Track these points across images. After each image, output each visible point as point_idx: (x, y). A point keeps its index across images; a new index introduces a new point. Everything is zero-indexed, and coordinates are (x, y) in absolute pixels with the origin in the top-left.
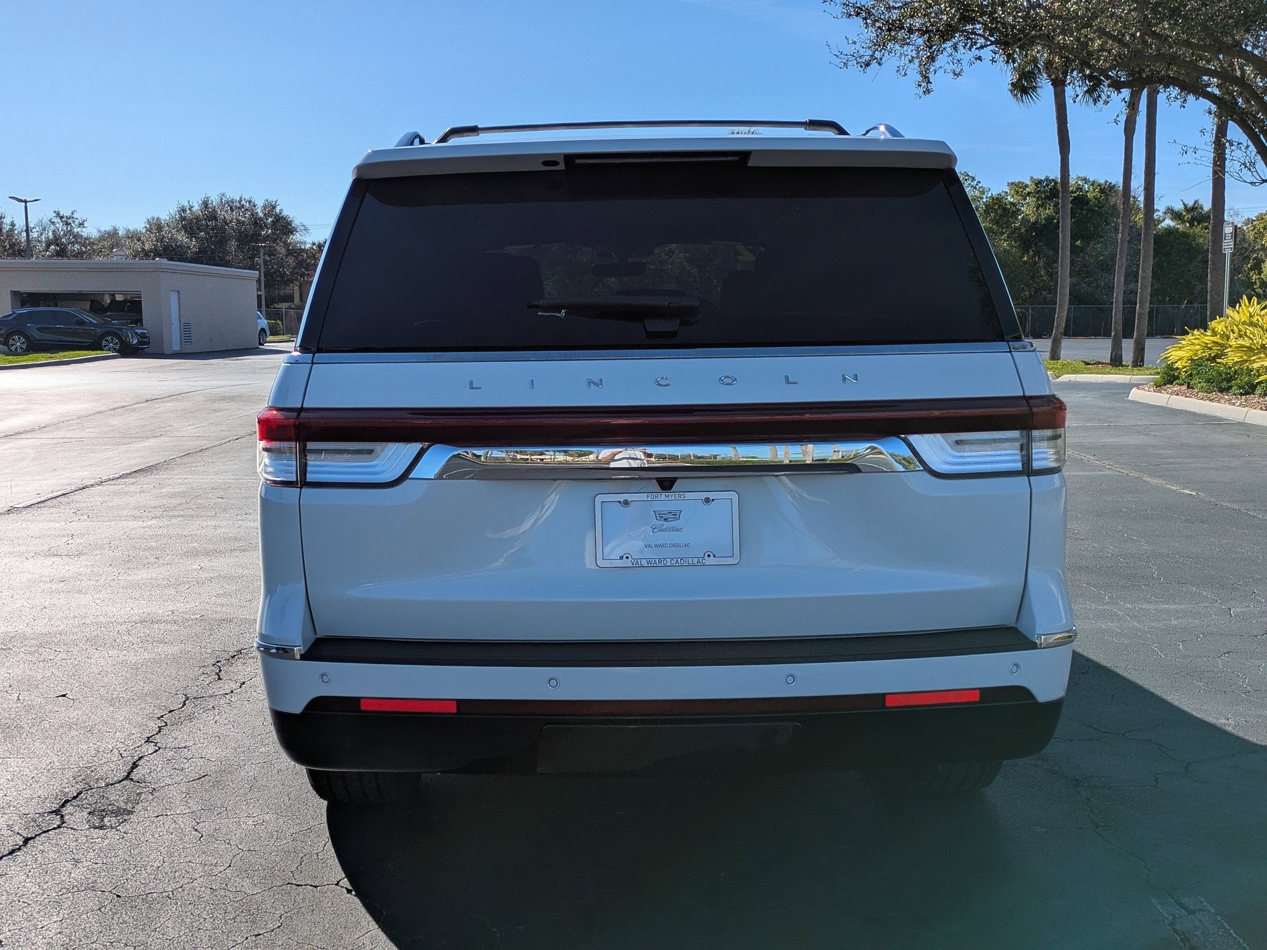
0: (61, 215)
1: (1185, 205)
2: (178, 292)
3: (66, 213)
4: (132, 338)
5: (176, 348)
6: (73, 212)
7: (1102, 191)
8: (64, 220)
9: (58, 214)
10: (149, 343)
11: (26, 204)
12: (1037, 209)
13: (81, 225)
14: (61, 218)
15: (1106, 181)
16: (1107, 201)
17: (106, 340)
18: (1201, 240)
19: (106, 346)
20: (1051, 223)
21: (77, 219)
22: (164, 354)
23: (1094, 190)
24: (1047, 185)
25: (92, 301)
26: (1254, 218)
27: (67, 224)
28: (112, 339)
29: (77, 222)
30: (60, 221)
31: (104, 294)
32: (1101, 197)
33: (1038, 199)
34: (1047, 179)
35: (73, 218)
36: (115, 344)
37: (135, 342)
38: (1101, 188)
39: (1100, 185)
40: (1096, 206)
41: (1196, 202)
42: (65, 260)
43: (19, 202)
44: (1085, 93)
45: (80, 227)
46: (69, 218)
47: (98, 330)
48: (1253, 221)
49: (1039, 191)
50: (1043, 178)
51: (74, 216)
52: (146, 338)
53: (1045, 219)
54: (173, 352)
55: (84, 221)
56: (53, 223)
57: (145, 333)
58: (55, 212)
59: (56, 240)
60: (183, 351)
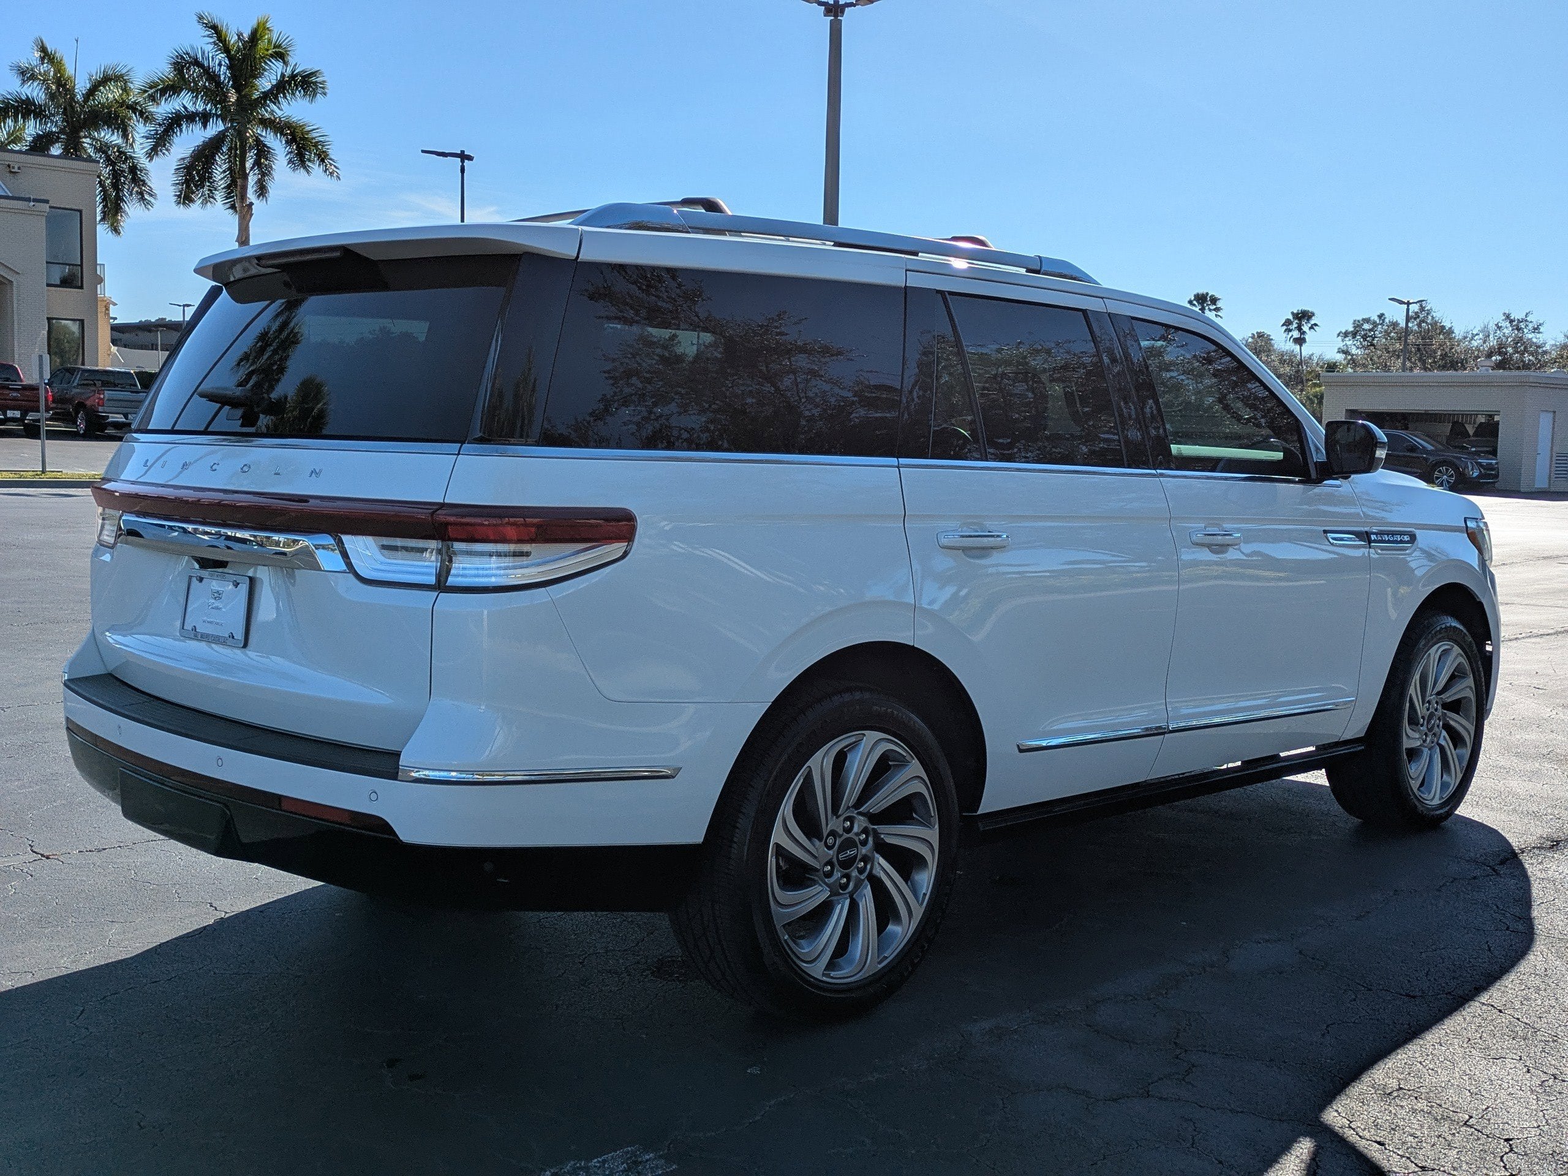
0: (1512, 318)
2: (1554, 412)
3: (1517, 315)
4: (1472, 469)
5: (1541, 483)
6: (1527, 314)
8: (1514, 323)
9: (1508, 317)
10: (1496, 476)
11: (1408, 306)
13: (1536, 329)
14: (1511, 321)
17: (1440, 471)
19: (1437, 478)
21: (1531, 322)
22: (1519, 492)
25: (1455, 423)
27: (1519, 329)
28: (1447, 470)
29: (1531, 326)
30: (1509, 325)
31: (1477, 415)
35: (1526, 321)
36: (1450, 476)
37: (1475, 474)
42: (1507, 373)
43: (1401, 304)
45: (1534, 332)
46: (1522, 322)
47: (1431, 458)
51: (1528, 319)
52: (1493, 469)
54: (1533, 490)
55: (1540, 325)
56: (1499, 328)
57: (1491, 464)
58: (1505, 314)
59: (1500, 349)
60: (1553, 489)
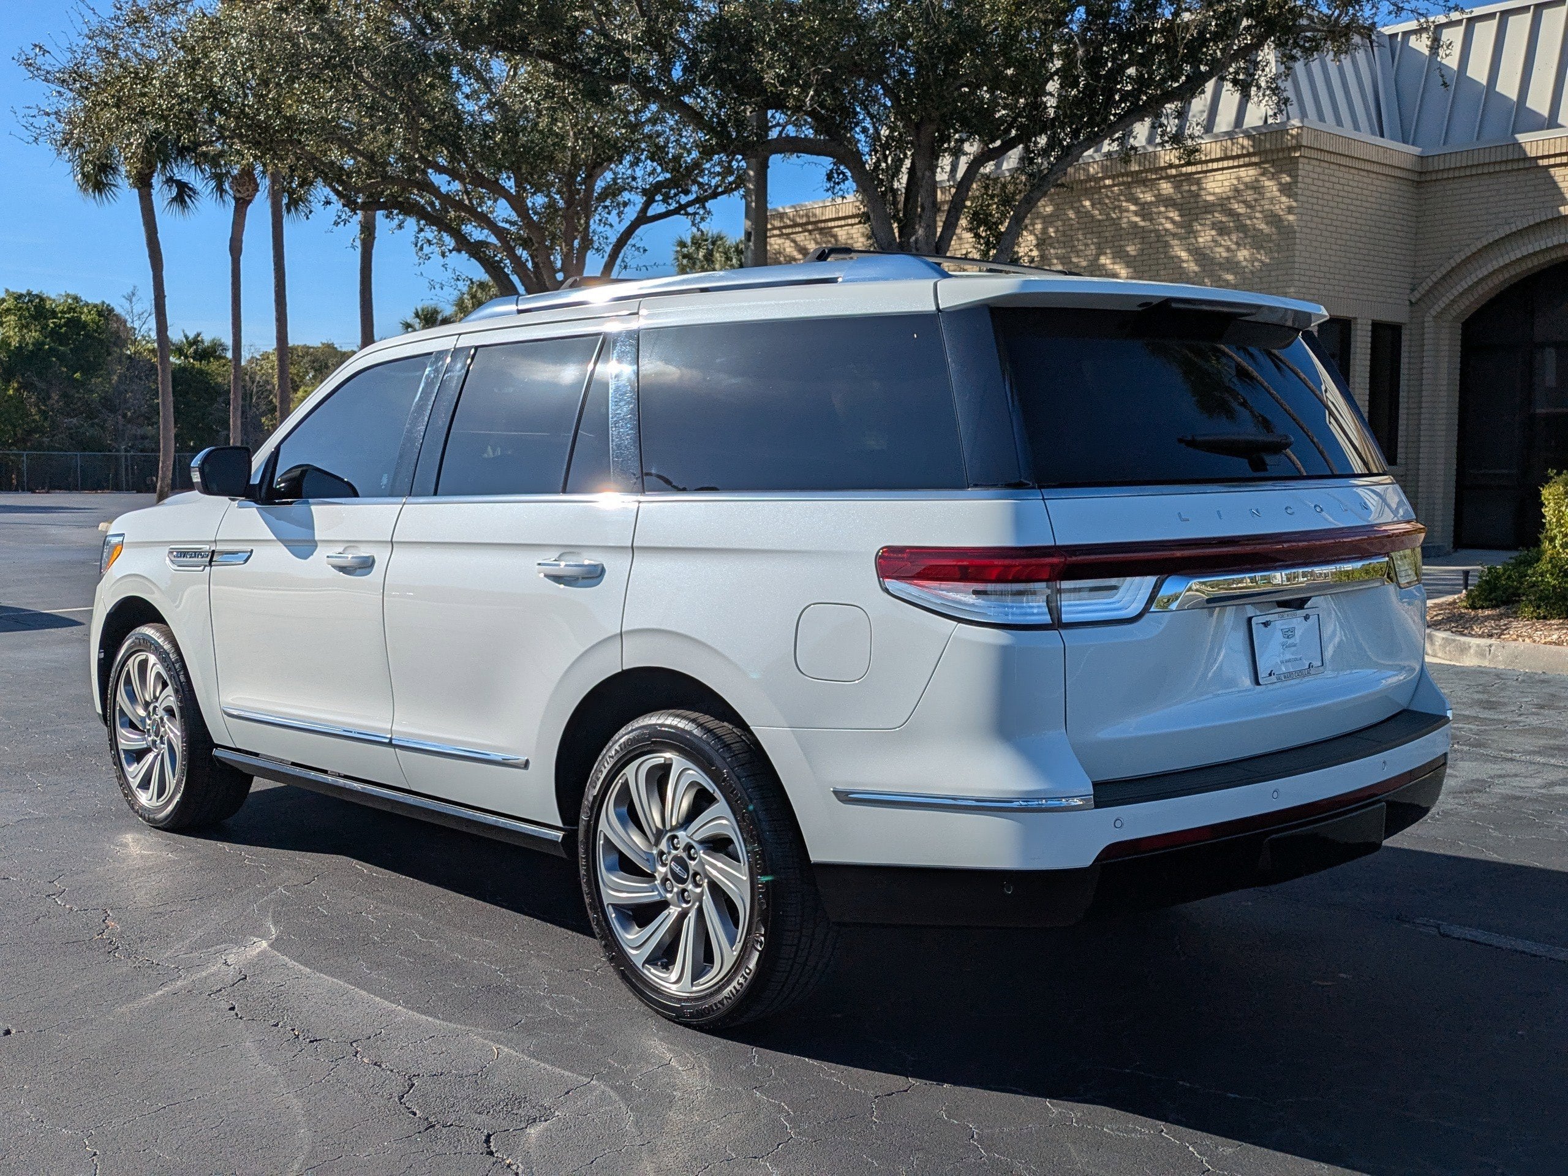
1: (187, 337)
7: (100, 314)
12: (20, 330)
15: (103, 303)
16: (107, 327)
18: (220, 380)
20: (40, 349)
23: (89, 312)
24: (31, 301)
26: (258, 357)
32: (100, 321)
33: (20, 319)
34: (29, 294)
38: (97, 311)
39: (95, 306)
40: (96, 331)
41: (198, 335)
44: (172, 201)
48: (257, 359)
49: (21, 307)
50: (24, 292)
53: (33, 344)
